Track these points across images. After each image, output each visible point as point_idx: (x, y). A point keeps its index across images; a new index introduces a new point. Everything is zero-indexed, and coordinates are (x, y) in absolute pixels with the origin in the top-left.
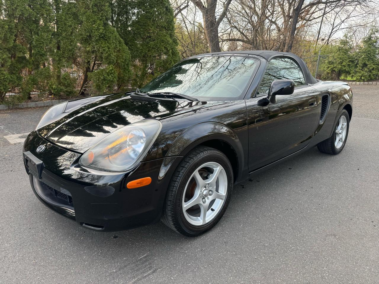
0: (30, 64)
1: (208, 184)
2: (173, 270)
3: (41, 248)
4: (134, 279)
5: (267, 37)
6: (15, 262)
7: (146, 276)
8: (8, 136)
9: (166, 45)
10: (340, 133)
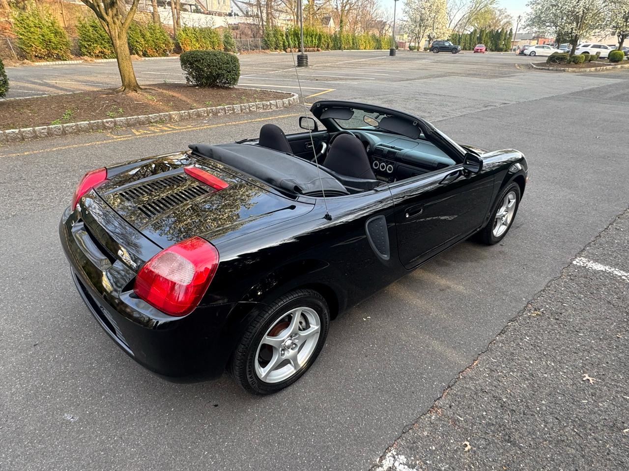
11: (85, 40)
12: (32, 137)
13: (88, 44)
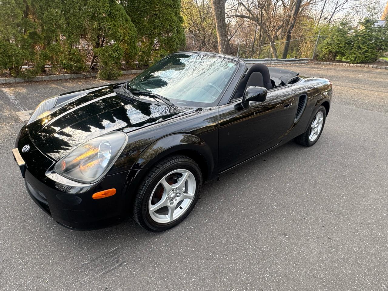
0: (41, 39)
1: (176, 188)
2: (137, 265)
3: (28, 235)
4: (102, 271)
5: (273, 13)
6: (4, 250)
7: (112, 269)
8: (19, 112)
9: (171, 23)
10: (316, 128)
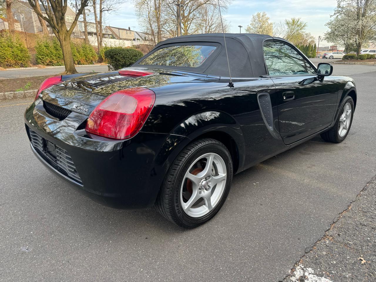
11: (40, 55)
12: (3, 99)
13: (42, 57)
